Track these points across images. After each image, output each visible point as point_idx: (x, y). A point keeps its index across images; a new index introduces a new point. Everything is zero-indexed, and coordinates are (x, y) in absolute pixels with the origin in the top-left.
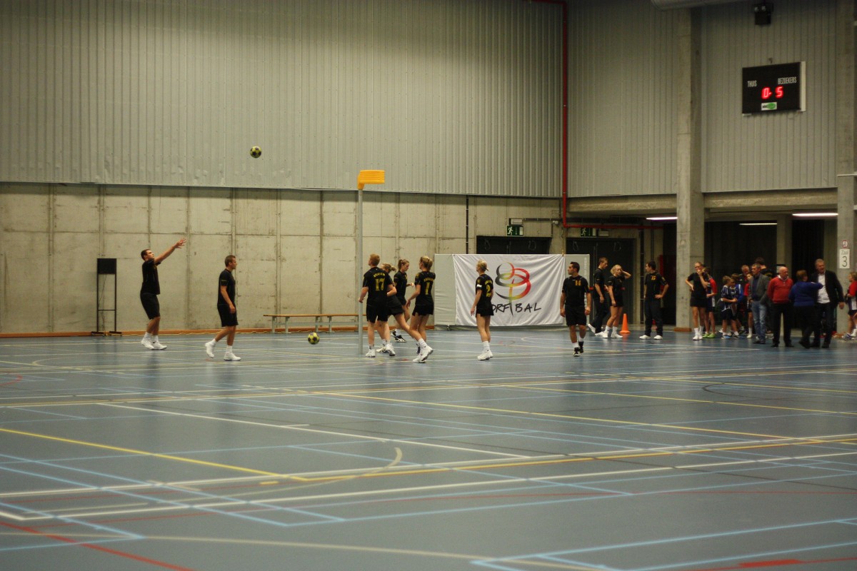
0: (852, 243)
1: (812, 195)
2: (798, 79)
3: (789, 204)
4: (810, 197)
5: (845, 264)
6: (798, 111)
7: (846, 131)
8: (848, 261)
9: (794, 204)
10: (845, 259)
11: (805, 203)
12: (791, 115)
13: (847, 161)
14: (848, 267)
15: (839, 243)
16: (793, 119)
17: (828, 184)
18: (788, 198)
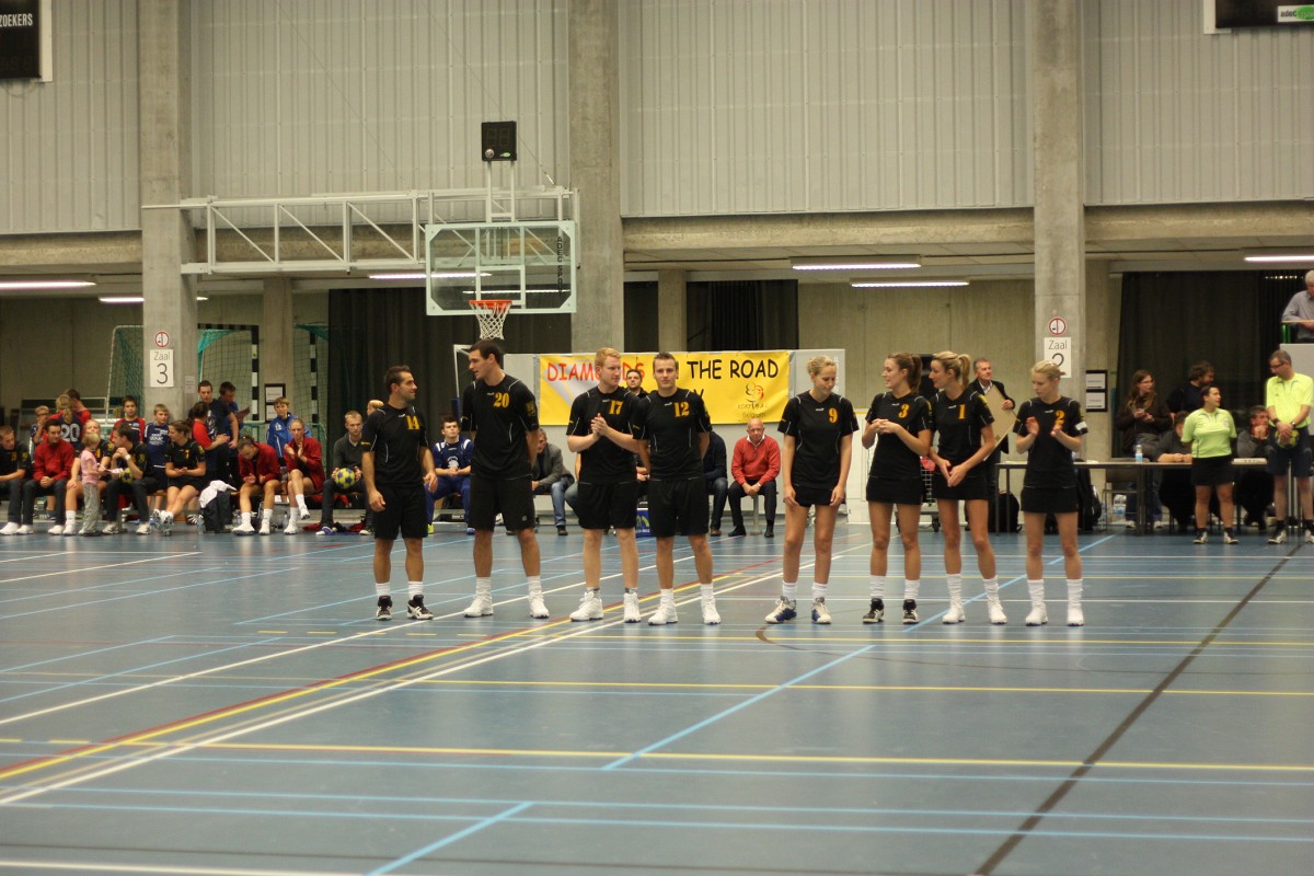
0: (178, 335)
1: (68, 246)
2: (36, 19)
3: (12, 262)
4: (62, 250)
5: (162, 378)
6: (35, 80)
7: (159, 121)
8: (170, 372)
9: (24, 263)
10: (162, 368)
11: (51, 261)
12: (17, 88)
13: (164, 179)
14: (170, 383)
15: (146, 337)
16: (23, 96)
17: (107, 223)
18: (9, 252)
